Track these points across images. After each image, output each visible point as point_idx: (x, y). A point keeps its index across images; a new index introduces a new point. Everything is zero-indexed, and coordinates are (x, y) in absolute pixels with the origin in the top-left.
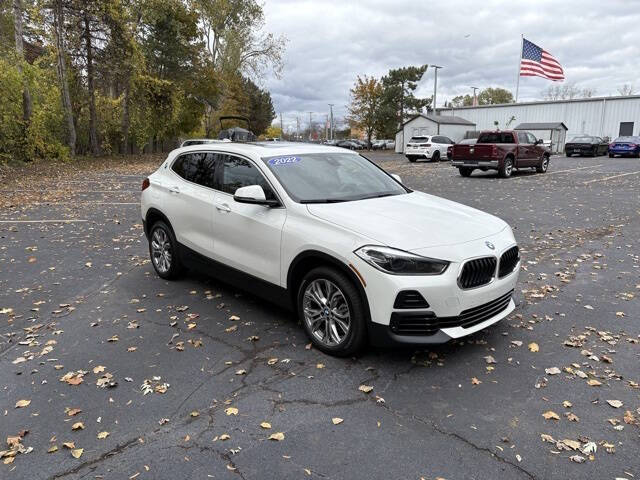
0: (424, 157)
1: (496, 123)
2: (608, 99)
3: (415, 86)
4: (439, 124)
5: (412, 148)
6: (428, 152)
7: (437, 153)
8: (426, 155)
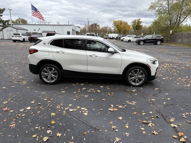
0: (20, 40)
1: (35, 30)
2: (63, 25)
3: (2, 15)
4: (17, 29)
5: (14, 37)
6: (21, 39)
7: (24, 39)
8: (21, 40)
